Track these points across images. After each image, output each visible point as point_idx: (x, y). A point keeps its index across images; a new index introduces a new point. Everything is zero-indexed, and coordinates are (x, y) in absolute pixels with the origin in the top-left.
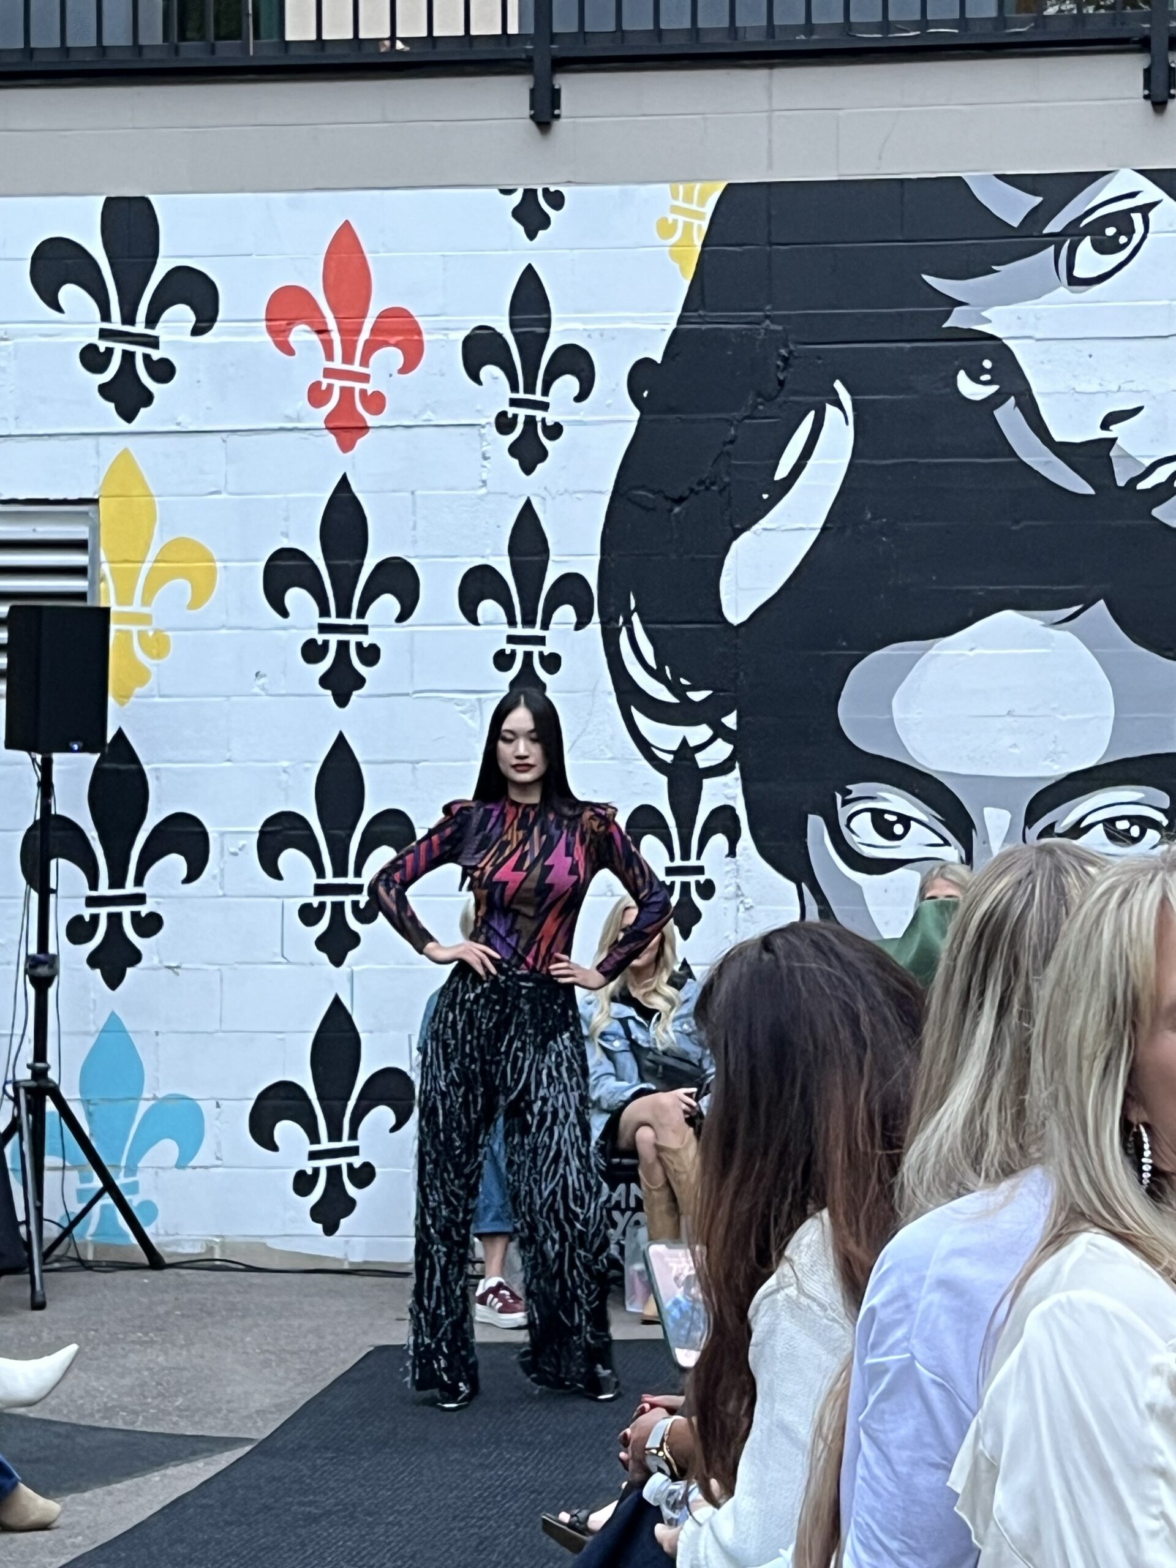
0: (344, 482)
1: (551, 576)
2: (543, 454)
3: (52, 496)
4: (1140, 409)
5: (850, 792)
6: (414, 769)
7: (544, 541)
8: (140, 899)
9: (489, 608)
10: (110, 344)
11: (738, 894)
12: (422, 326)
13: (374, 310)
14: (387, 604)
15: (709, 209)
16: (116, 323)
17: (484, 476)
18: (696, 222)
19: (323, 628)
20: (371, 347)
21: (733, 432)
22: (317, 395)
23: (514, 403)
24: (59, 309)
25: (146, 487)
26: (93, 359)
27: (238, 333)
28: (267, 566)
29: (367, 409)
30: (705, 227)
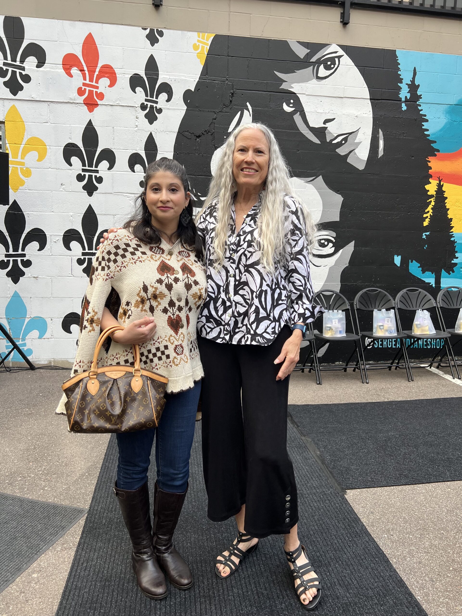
0: (90, 123)
2: (156, 118)
4: (334, 119)
6: (114, 217)
7: (156, 147)
8: (24, 255)
9: (138, 168)
10: (7, 68)
12: (116, 72)
13: (100, 65)
14: (105, 164)
15: (209, 42)
16: (9, 61)
17: (137, 124)
18: (206, 46)
20: (99, 77)
21: (216, 116)
22: (80, 92)
23: (146, 100)
25: (21, 118)
27: (52, 69)
28: (64, 149)
29: (98, 99)
30: (208, 48)
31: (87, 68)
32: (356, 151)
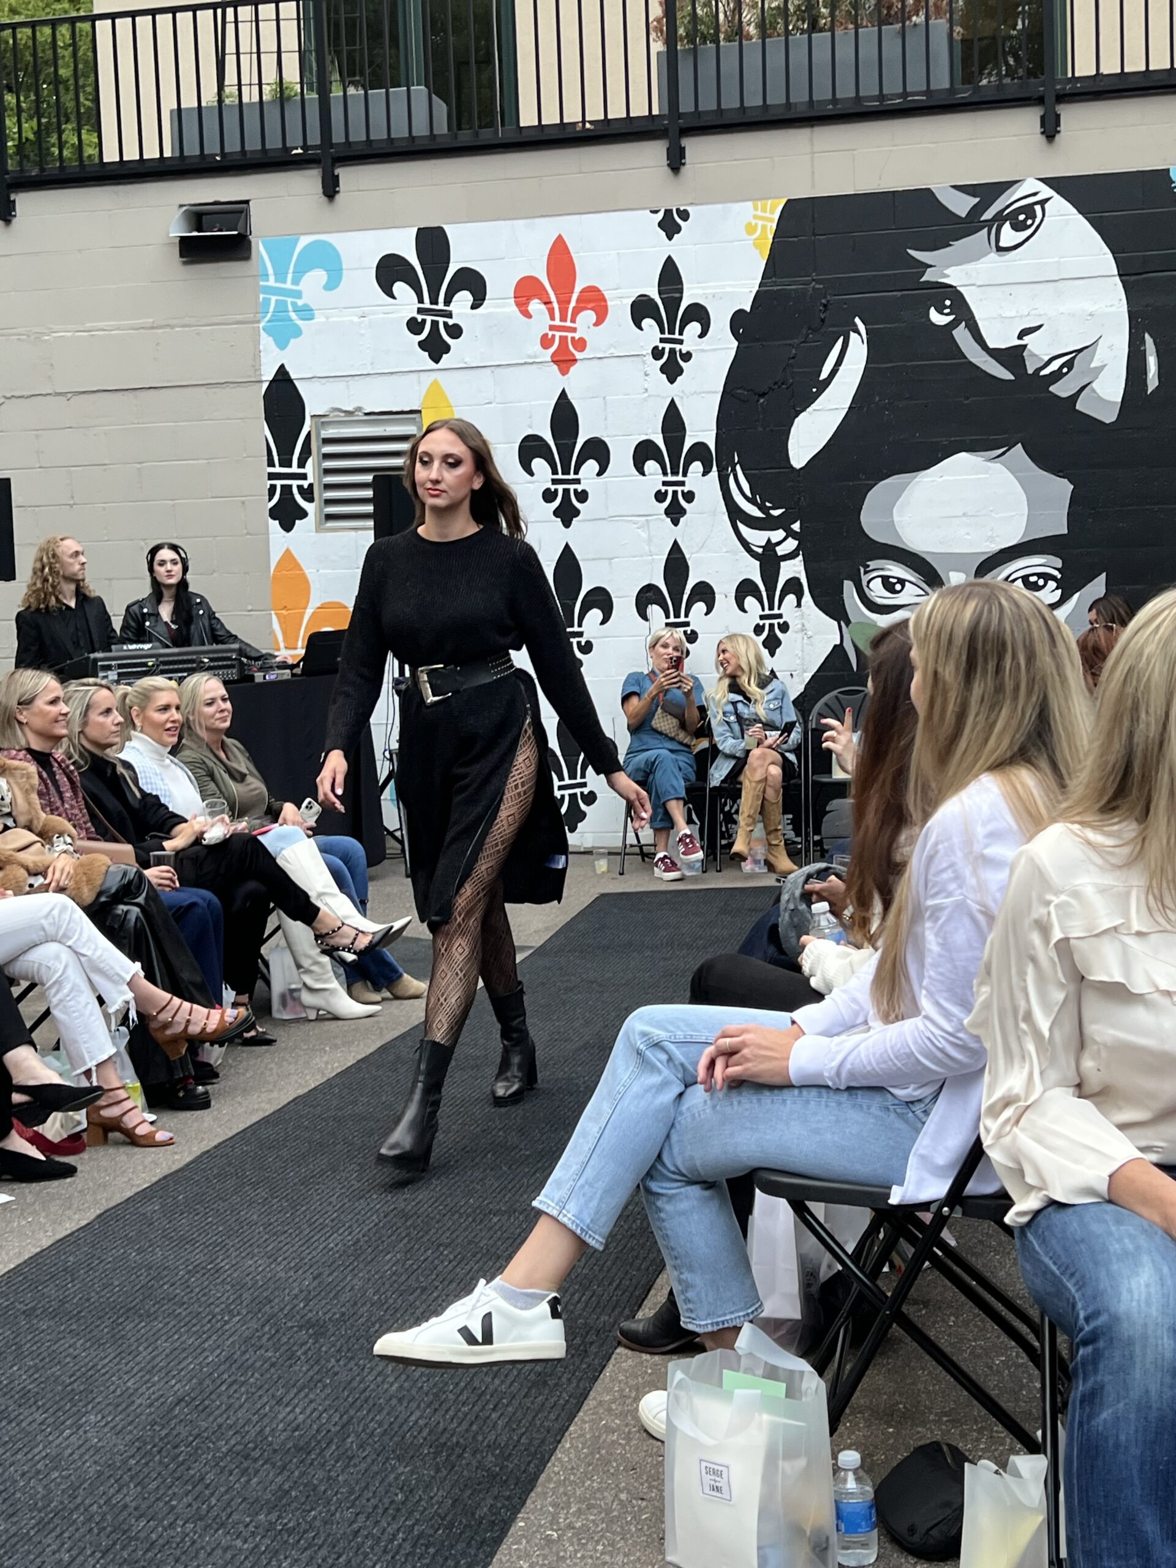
0: (563, 394)
1: (688, 444)
2: (680, 371)
3: (395, 409)
4: (1042, 326)
5: (868, 566)
6: (610, 563)
7: (683, 424)
9: (651, 466)
10: (424, 317)
11: (803, 629)
12: (607, 297)
13: (578, 289)
14: (591, 466)
15: (777, 216)
16: (427, 304)
17: (646, 386)
18: (769, 224)
19: (554, 482)
20: (576, 311)
21: (794, 351)
22: (546, 342)
23: (662, 340)
24: (393, 297)
25: (447, 400)
26: (414, 326)
27: (498, 306)
28: (520, 447)
29: (576, 349)
30: (774, 227)
31: (557, 298)
32: (1094, 385)
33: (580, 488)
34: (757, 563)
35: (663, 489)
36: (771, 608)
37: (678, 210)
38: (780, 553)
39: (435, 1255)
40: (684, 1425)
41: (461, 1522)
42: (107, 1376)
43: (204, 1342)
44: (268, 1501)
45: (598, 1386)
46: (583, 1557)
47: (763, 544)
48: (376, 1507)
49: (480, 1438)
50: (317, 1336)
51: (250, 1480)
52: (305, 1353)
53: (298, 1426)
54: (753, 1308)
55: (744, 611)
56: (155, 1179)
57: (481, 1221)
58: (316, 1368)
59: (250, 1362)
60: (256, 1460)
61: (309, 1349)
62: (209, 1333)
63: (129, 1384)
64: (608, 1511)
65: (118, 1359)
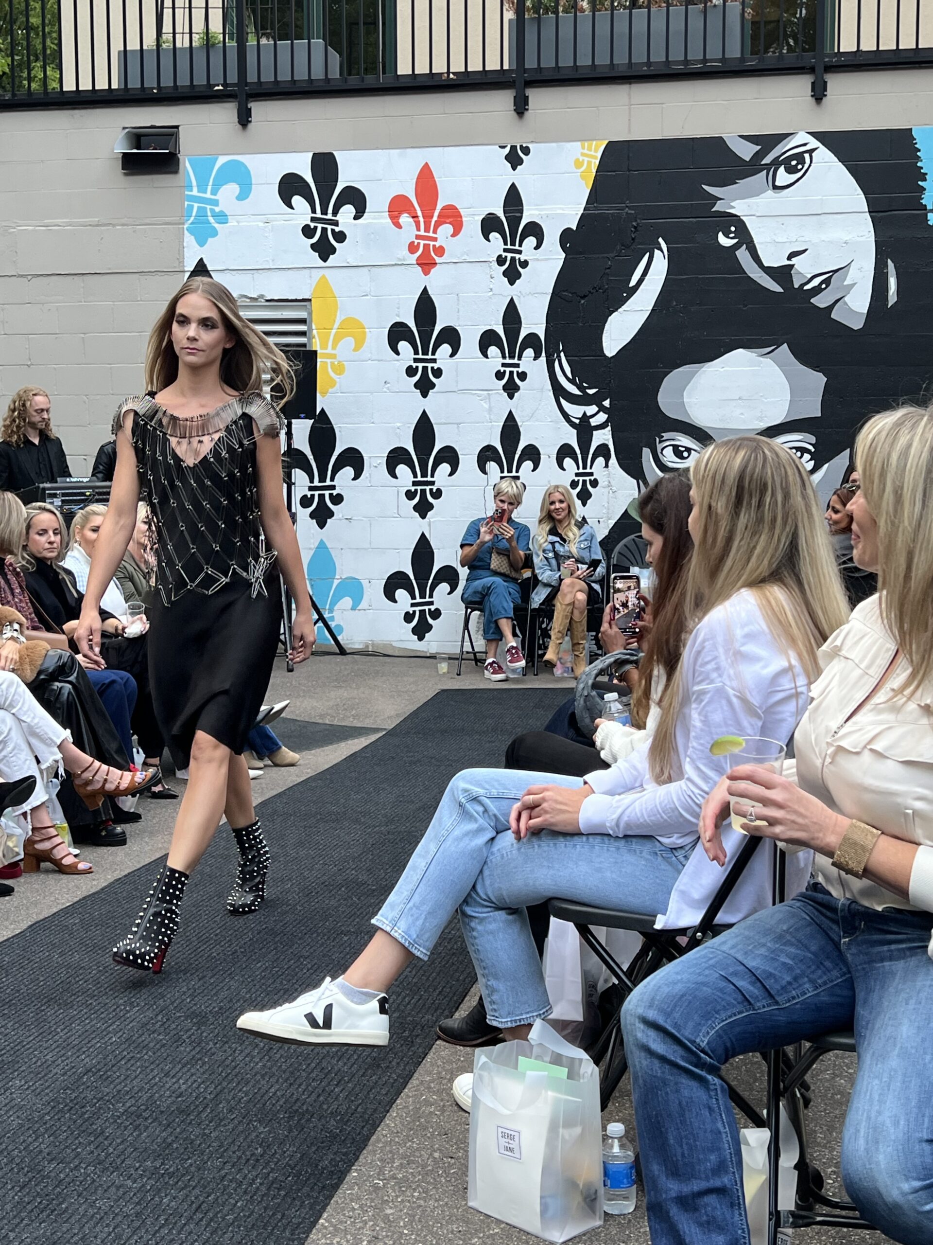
0: (425, 290)
1: (523, 334)
2: (519, 276)
3: (290, 298)
4: (806, 250)
5: (663, 437)
6: (458, 427)
7: (520, 318)
8: (333, 487)
9: (493, 350)
10: (316, 224)
11: (609, 485)
12: (462, 214)
13: (439, 206)
15: (599, 155)
16: (318, 215)
17: (491, 286)
18: (593, 161)
19: (416, 360)
20: (438, 225)
21: (610, 263)
22: (412, 248)
23: (505, 250)
24: (292, 208)
25: (332, 292)
26: (308, 232)
27: (375, 219)
28: (389, 331)
29: (436, 255)
30: (597, 163)
31: (423, 213)
32: (846, 299)
33: (436, 366)
34: (575, 431)
35: (502, 369)
36: (585, 467)
37: (521, 146)
38: (593, 424)
39: (296, 965)
40: (486, 1099)
41: (306, 1172)
42: (31, 1050)
43: (109, 1026)
44: (154, 1151)
45: (421, 1069)
46: (402, 1201)
47: (580, 416)
48: (240, 1158)
49: (325, 1107)
50: (199, 1025)
51: (141, 1134)
52: (190, 1037)
53: (181, 1094)
54: (544, 1010)
55: (564, 469)
56: (76, 900)
57: (335, 939)
58: (198, 1049)
59: (146, 1042)
60: (147, 1119)
61: (193, 1034)
62: (114, 1019)
63: (47, 1057)
64: (424, 1166)
65: (40, 1038)
